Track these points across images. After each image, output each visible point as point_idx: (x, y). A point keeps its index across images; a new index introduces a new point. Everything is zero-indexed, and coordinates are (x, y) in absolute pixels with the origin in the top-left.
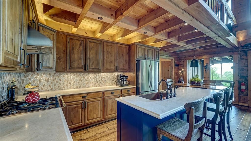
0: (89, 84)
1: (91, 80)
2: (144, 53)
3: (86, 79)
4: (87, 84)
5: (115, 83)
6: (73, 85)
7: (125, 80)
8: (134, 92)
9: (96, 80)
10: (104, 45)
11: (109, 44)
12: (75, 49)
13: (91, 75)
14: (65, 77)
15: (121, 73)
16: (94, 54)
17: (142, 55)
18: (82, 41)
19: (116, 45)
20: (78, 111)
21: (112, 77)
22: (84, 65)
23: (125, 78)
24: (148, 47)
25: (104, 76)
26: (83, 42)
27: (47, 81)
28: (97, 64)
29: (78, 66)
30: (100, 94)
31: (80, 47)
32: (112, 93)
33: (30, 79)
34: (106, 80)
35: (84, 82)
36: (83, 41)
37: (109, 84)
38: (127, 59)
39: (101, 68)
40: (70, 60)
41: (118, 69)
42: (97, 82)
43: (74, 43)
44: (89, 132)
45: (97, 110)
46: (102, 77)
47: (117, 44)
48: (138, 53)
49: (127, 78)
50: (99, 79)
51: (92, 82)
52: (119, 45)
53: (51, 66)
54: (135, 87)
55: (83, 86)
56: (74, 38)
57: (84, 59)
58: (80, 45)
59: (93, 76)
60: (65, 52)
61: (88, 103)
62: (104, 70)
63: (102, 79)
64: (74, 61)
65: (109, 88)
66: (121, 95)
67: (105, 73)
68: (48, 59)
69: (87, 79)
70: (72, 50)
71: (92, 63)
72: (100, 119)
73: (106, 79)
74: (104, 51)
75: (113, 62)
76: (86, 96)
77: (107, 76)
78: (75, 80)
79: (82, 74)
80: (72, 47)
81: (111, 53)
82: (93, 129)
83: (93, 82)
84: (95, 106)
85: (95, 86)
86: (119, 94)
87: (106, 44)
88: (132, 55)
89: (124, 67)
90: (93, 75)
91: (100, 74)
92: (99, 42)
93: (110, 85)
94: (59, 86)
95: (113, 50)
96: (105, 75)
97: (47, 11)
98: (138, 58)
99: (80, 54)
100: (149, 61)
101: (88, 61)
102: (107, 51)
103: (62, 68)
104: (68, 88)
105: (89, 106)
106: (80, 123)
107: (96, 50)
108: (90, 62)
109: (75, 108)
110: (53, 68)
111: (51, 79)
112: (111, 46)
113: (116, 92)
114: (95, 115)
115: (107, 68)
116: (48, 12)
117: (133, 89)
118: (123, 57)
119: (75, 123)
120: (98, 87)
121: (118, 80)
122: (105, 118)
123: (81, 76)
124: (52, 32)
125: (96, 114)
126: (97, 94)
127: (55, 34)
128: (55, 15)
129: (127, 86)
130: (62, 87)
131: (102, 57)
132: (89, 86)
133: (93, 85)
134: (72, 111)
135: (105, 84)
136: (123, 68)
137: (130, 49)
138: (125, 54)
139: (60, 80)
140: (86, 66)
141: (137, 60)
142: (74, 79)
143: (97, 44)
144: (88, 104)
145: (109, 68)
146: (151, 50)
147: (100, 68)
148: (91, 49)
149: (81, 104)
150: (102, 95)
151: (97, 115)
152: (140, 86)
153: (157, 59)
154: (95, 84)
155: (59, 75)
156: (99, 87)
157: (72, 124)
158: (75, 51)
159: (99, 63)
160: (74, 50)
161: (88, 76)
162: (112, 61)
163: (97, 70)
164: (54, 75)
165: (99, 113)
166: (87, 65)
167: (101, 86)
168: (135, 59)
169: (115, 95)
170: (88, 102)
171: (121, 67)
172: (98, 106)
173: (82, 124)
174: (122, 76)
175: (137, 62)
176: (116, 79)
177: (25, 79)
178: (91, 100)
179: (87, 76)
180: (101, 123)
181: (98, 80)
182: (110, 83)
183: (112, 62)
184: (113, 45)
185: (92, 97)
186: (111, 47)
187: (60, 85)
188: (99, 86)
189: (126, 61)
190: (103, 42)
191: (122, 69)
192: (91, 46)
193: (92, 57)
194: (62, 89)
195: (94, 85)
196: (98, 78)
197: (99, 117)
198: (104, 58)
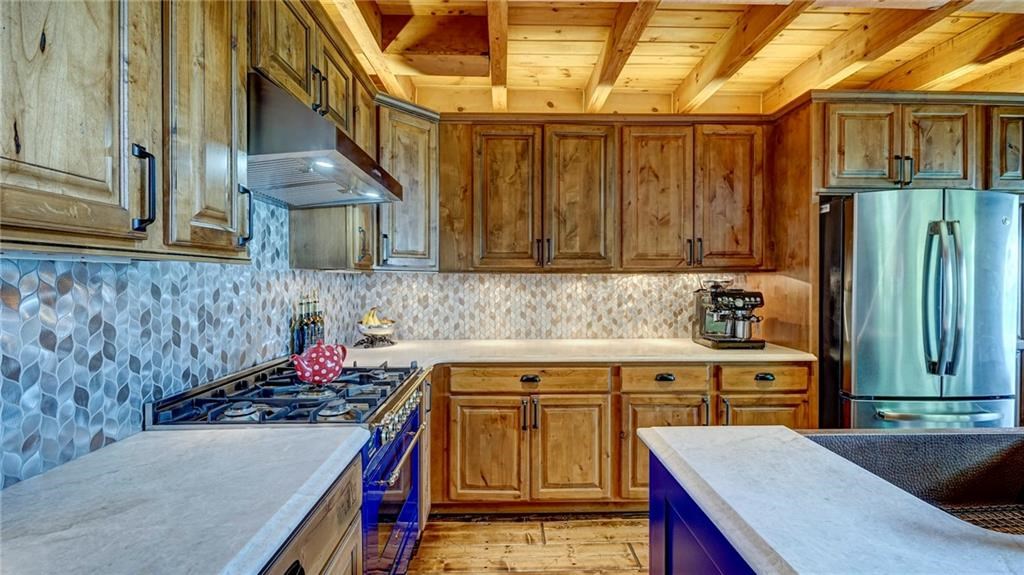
0: (564, 321)
1: (573, 306)
2: (881, 147)
3: (550, 301)
4: (554, 322)
5: (686, 328)
6: (504, 325)
7: (744, 312)
8: (805, 387)
9: (594, 309)
10: (626, 138)
11: (650, 133)
12: (503, 177)
13: (569, 285)
14: (477, 292)
15: (720, 278)
16: (578, 188)
17: (869, 160)
18: (526, 138)
19: (688, 131)
20: (504, 435)
21: (673, 297)
22: (538, 241)
23: (739, 303)
24: (925, 103)
25: (630, 291)
26: (530, 141)
27: (424, 302)
28: (594, 236)
29: (512, 246)
30: (602, 374)
31: (519, 166)
32: (662, 378)
33: (379, 295)
34: (640, 311)
35: (544, 315)
36: (533, 136)
37: (656, 329)
38: (758, 198)
39: (610, 254)
40: (485, 225)
41: (697, 255)
42: (600, 318)
43: (498, 151)
44: (548, 543)
45: (586, 447)
46: (620, 297)
47: (693, 124)
48: (837, 155)
49: (754, 306)
50: (606, 304)
51: (575, 317)
52: (708, 129)
53: (421, 248)
54: (812, 357)
55: (540, 330)
56: (500, 132)
57: (536, 216)
58: (520, 158)
59: (579, 290)
60: (468, 193)
61: (546, 410)
62: (625, 262)
63: (620, 305)
64: (500, 228)
65: (656, 350)
66: (715, 393)
67: (636, 278)
68: (410, 223)
69: (554, 302)
70: (492, 181)
71: (568, 231)
72: (600, 496)
73: (643, 306)
74: (626, 169)
75: (674, 219)
76: (537, 376)
77: (644, 291)
78: (509, 303)
79: (534, 282)
80: (491, 168)
81: (660, 175)
82: (564, 533)
83: (580, 318)
84: (576, 427)
85: (590, 333)
86: (700, 387)
87: (635, 132)
88: (791, 172)
89: (737, 242)
90: (579, 285)
91: (609, 283)
92: (601, 132)
93: (660, 334)
94: (457, 326)
95: (672, 160)
96: (635, 286)
97: (390, 41)
98: (833, 182)
99: (519, 196)
100: (935, 194)
101: (550, 225)
102: (642, 169)
103: (459, 256)
104: (487, 334)
105: (552, 424)
106: (515, 489)
107: (587, 171)
108: (562, 225)
109: (494, 420)
110: (429, 258)
111: (433, 295)
112: (659, 143)
113: (684, 375)
114: (576, 469)
115: (640, 251)
116: (393, 42)
117: (796, 368)
118: (732, 187)
119: (493, 484)
120: (603, 338)
121: (702, 310)
122: (624, 495)
123: (533, 288)
124: (425, 122)
125: (581, 469)
126: (586, 375)
127: (434, 128)
128: (417, 46)
129: (753, 348)
130: (467, 327)
131: (613, 201)
132: (564, 330)
133: (580, 331)
134: (483, 432)
135: (635, 328)
136: (730, 248)
137: (780, 142)
138: (747, 170)
139: (462, 302)
140: (546, 244)
141: (824, 200)
142: (507, 300)
143: (592, 143)
144: (544, 413)
145: (651, 252)
146: (950, 118)
147: (605, 252)
148: (565, 166)
149: (519, 408)
150: (609, 381)
151: (586, 474)
152: (852, 356)
153: (1009, 174)
154: (589, 325)
155: (457, 283)
156: (607, 338)
157: (484, 484)
158: (503, 185)
159: (602, 229)
160: (500, 182)
161: (559, 291)
162: (669, 214)
163: (590, 261)
164: (441, 282)
165: (593, 463)
166: (548, 240)
167: (614, 335)
168: (814, 190)
169: (677, 388)
170: (546, 406)
171: (718, 246)
172: (593, 431)
173: (519, 497)
174: (723, 294)
175: (826, 208)
176: (692, 310)
177: (368, 294)
178: (557, 399)
179: (555, 289)
180: (604, 515)
181: (602, 309)
182: (660, 325)
183: (664, 222)
184: (671, 132)
185: (561, 386)
186: (663, 147)
187: (461, 322)
188: (605, 335)
189: (750, 210)
190: (618, 125)
191: (723, 255)
192: (565, 154)
193: (569, 204)
194: (469, 338)
195: (584, 330)
196: (604, 299)
197: (597, 483)
198: (626, 203)
